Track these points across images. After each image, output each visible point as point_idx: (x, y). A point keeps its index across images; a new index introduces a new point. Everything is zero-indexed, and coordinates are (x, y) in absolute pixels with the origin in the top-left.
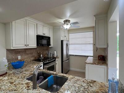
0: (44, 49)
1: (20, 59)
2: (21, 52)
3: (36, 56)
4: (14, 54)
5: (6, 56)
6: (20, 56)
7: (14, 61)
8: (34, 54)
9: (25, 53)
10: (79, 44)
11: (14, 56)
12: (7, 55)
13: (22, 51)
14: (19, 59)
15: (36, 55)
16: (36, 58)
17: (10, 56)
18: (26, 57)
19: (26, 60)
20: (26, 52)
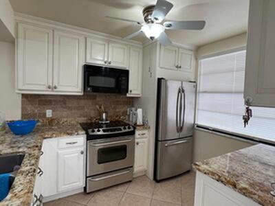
0: (118, 101)
1: (51, 116)
2: (53, 103)
3: (92, 116)
4: (37, 106)
5: (20, 106)
6: (51, 111)
7: (36, 120)
8: (86, 110)
9: (64, 106)
10: (231, 93)
11: (37, 108)
12: (22, 105)
13: (54, 101)
14: (47, 116)
15: (92, 113)
16: (90, 120)
17: (29, 109)
18: (65, 113)
19: (65, 120)
20: (65, 104)
